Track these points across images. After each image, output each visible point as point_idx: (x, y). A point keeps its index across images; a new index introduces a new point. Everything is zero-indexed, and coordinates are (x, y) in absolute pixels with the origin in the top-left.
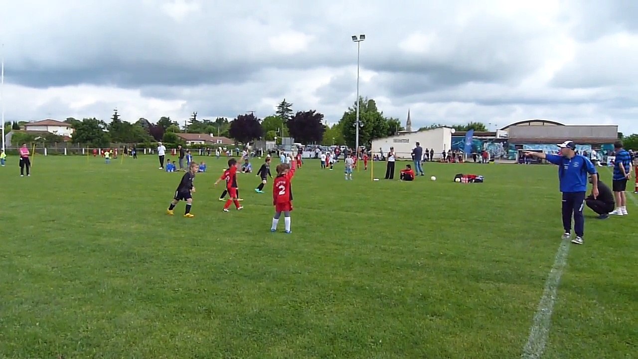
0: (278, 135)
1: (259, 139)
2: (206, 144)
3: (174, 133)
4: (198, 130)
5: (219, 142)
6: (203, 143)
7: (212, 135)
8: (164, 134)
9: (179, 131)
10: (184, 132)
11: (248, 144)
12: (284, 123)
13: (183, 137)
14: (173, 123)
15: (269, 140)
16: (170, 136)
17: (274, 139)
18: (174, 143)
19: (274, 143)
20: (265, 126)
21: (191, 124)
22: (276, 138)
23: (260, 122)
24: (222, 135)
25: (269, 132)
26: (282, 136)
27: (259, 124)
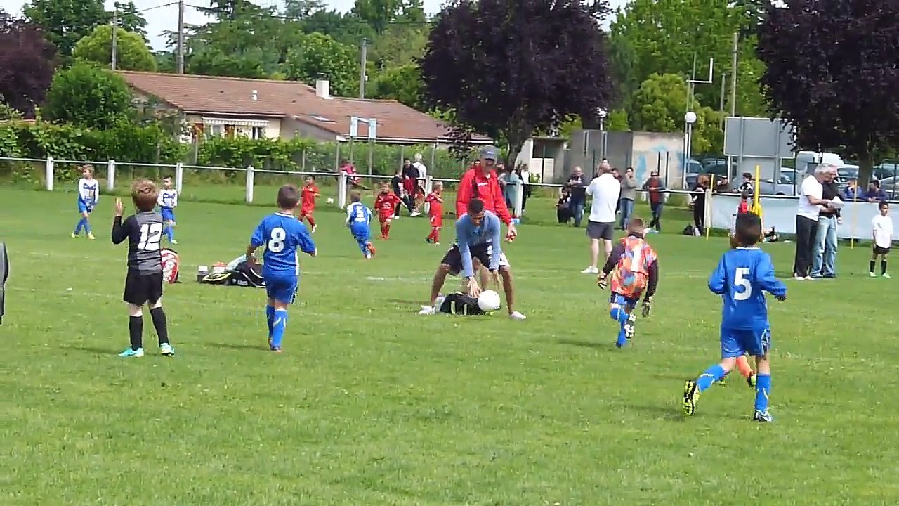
0: (710, 98)
1: (591, 121)
2: (286, 140)
3: (113, 69)
4: (254, 54)
5: (363, 127)
6: (272, 132)
7: (323, 86)
8: (58, 77)
9: (138, 61)
10: (169, 65)
11: (529, 145)
12: (744, 33)
13: (161, 94)
14: (109, 16)
15: (652, 126)
16: (85, 86)
17: (680, 125)
18: (103, 124)
19: (675, 146)
20: (632, 48)
21: (213, 19)
22: (691, 117)
23: (605, 24)
24: (384, 91)
25: (652, 84)
26: (727, 110)
27: (602, 35)
